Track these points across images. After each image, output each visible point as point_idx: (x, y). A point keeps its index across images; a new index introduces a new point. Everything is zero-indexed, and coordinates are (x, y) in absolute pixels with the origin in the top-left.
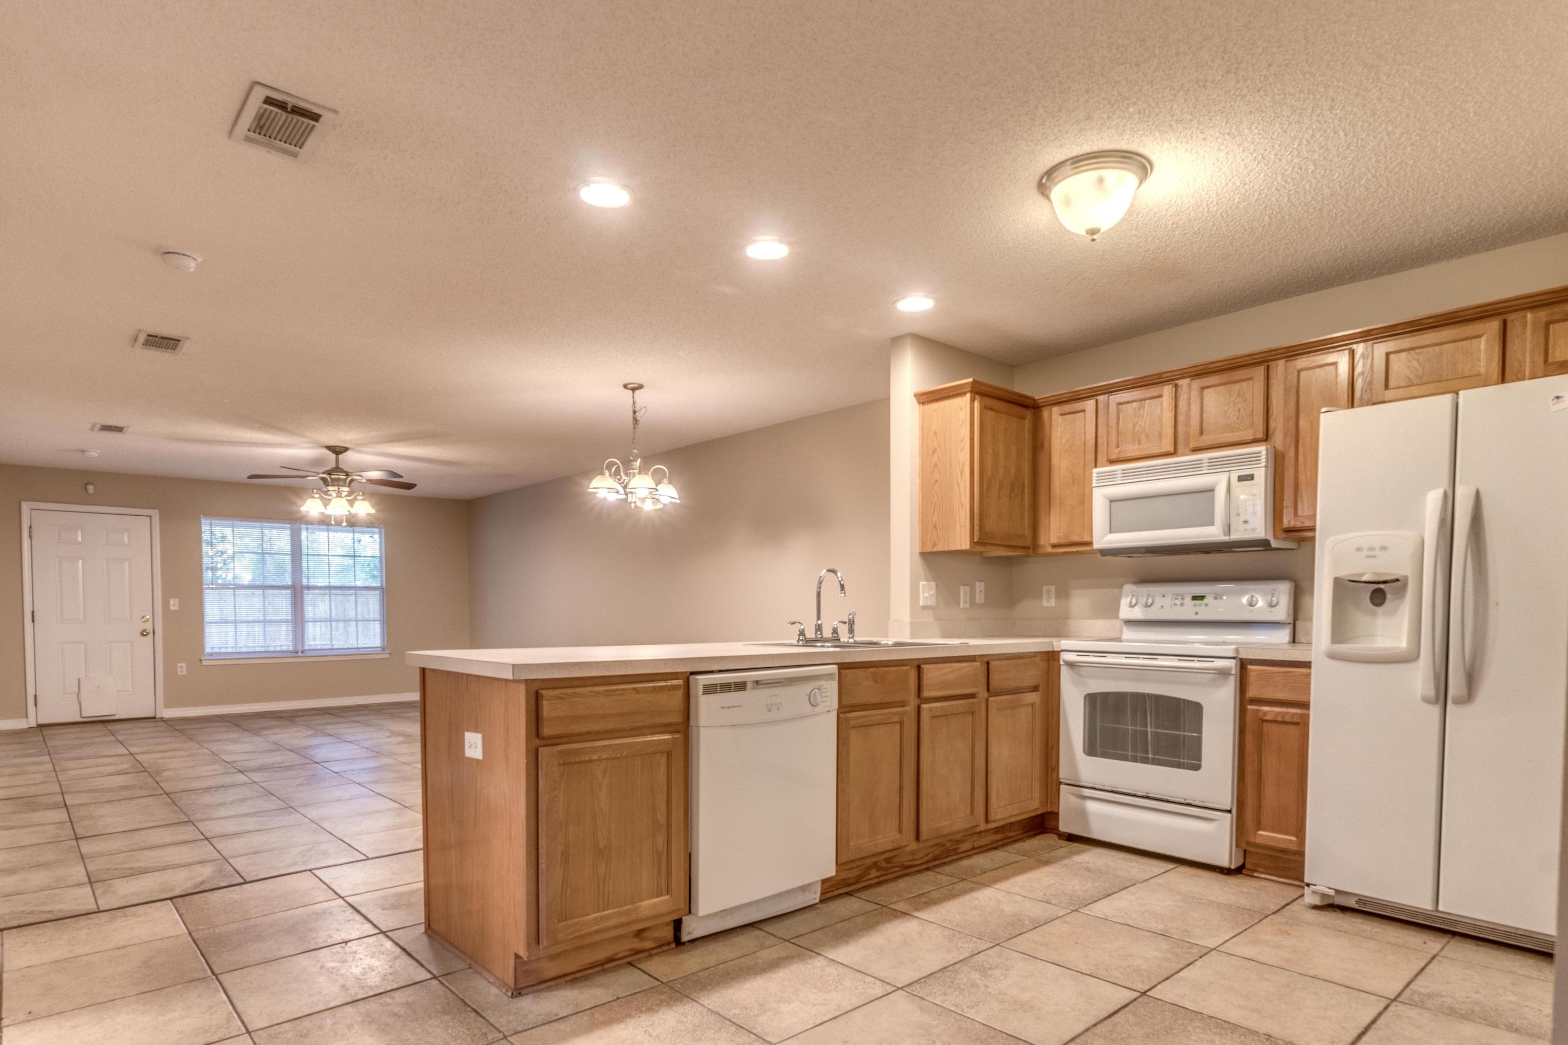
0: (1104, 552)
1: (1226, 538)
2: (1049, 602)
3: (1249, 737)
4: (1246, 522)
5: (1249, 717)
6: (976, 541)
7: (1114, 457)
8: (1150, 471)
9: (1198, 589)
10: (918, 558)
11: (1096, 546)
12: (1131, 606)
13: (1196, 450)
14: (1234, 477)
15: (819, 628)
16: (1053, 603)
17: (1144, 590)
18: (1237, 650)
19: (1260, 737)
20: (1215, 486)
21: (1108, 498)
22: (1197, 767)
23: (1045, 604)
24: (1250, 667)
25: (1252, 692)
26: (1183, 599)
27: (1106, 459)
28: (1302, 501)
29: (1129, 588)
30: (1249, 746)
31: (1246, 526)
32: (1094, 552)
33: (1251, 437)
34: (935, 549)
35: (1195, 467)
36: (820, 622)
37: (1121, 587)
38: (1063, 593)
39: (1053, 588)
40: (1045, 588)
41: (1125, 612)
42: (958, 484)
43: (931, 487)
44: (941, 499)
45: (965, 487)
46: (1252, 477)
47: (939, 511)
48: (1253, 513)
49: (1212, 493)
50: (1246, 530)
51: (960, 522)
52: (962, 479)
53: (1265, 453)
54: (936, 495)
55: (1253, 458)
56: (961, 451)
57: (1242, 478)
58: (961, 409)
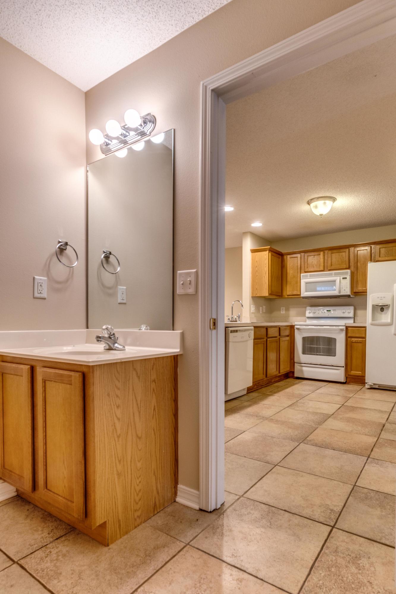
0: (303, 298)
1: (339, 294)
2: (283, 312)
3: (349, 347)
4: (344, 290)
5: (349, 341)
6: (270, 293)
7: (306, 271)
8: (318, 275)
9: (328, 308)
10: (251, 298)
11: (302, 296)
12: (310, 313)
13: (329, 270)
14: (341, 278)
15: (232, 318)
16: (284, 312)
17: (313, 308)
18: (345, 324)
19: (351, 346)
20: (336, 280)
22: (335, 356)
23: (282, 312)
24: (349, 328)
25: (349, 335)
26: (324, 311)
27: (304, 271)
28: (359, 285)
29: (308, 308)
30: (349, 349)
32: (301, 297)
33: (345, 267)
34: (257, 296)
35: (330, 275)
36: (233, 316)
37: (306, 308)
38: (287, 310)
39: (284, 308)
40: (282, 308)
41: (308, 315)
42: (264, 277)
43: (255, 277)
44: (259, 281)
45: (267, 278)
46: (346, 278)
47: (258, 284)
48: (347, 288)
49: (335, 282)
50: (345, 292)
51: (265, 288)
52: (265, 275)
53: (349, 272)
54: (257, 280)
55: (346, 273)
56: (265, 267)
57: (344, 278)
58: (265, 255)
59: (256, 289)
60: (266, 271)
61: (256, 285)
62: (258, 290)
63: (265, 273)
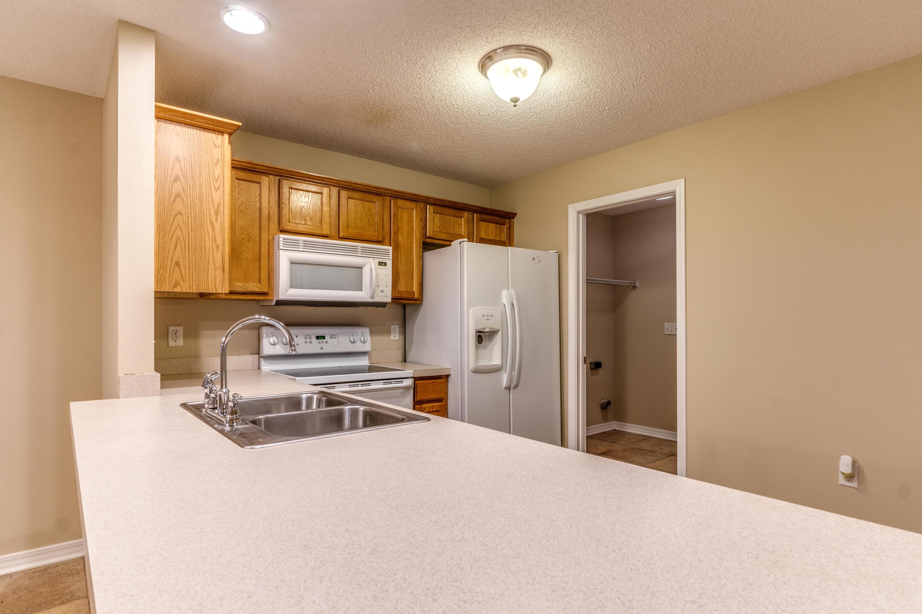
1: (371, 300)
4: (382, 291)
9: (320, 331)
20: (364, 266)
21: (289, 260)
26: (310, 338)
28: (400, 282)
31: (382, 294)
33: (376, 238)
41: (267, 349)
42: (212, 223)
43: (172, 218)
44: (187, 236)
45: (222, 229)
46: (385, 264)
47: (183, 248)
48: (386, 286)
49: (360, 269)
50: (382, 296)
51: (214, 264)
52: (217, 220)
53: (391, 251)
54: (178, 229)
55: (386, 252)
56: (217, 190)
57: (380, 264)
58: (216, 146)
59: (174, 263)
60: (218, 204)
61: (176, 248)
62: (182, 269)
63: (215, 212)
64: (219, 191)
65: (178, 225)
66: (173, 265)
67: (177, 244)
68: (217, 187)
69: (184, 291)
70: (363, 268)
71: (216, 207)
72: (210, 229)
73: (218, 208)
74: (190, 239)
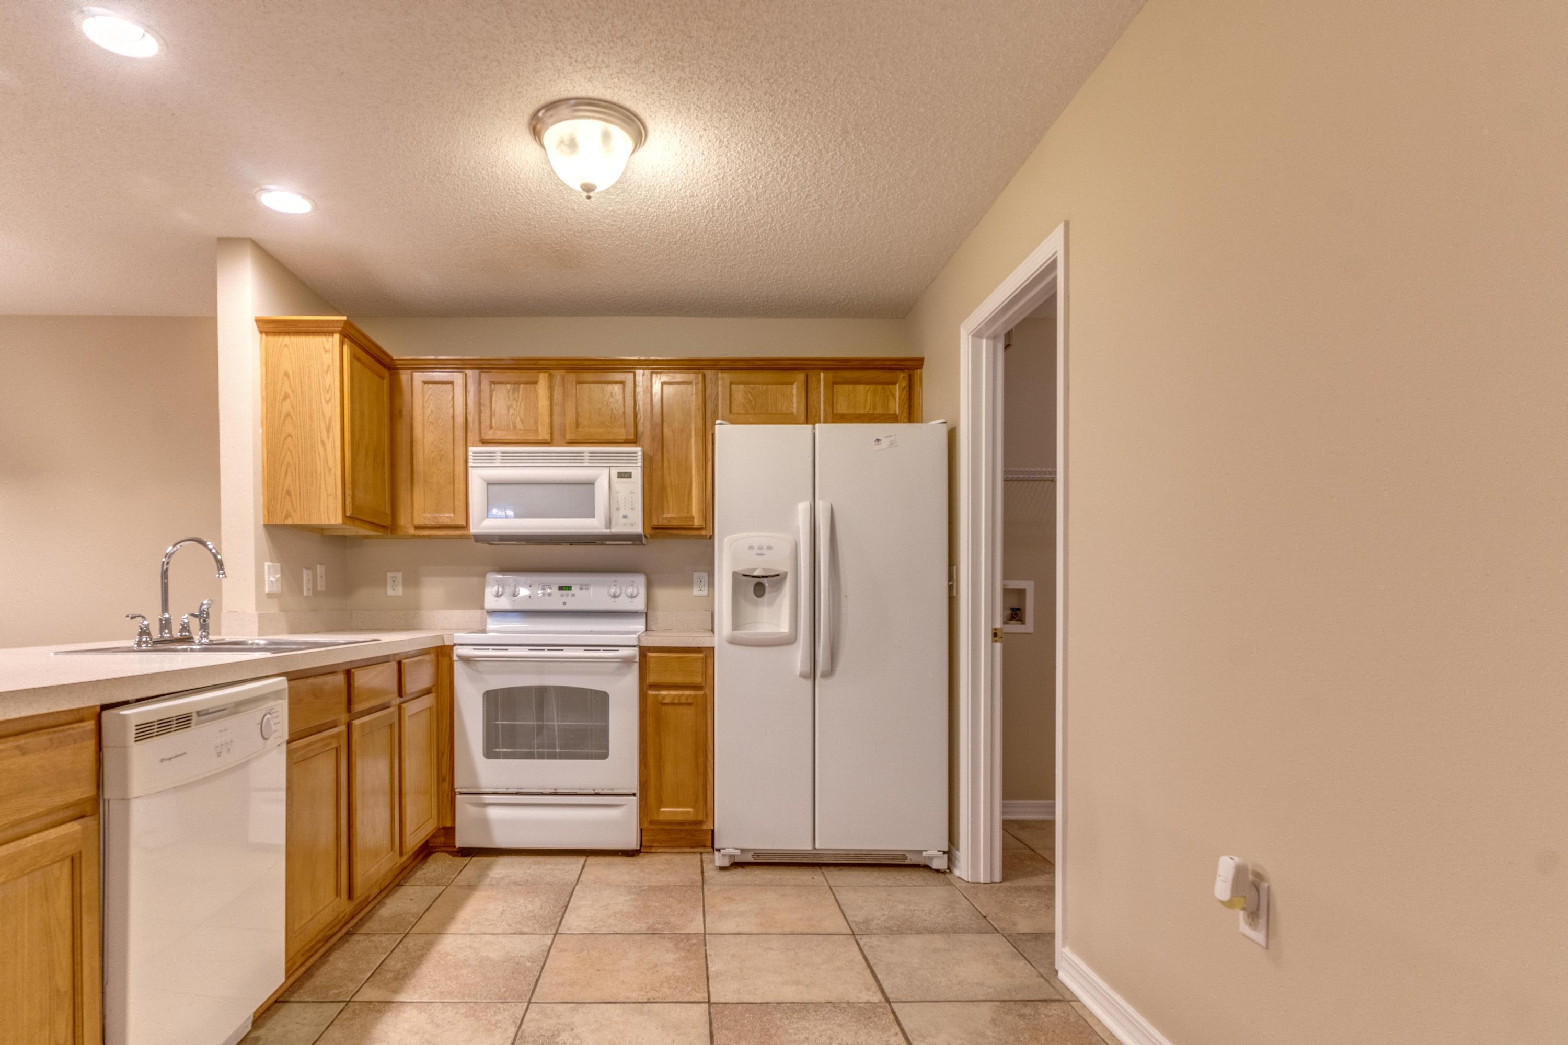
0: (479, 538)
1: (607, 531)
2: (395, 591)
3: (650, 720)
4: (625, 517)
5: (650, 701)
6: (348, 514)
7: (487, 437)
8: (532, 457)
9: (565, 579)
10: (262, 530)
11: (474, 529)
12: (498, 595)
13: (571, 443)
14: (614, 472)
15: (165, 624)
16: (400, 591)
17: (510, 578)
18: (639, 639)
19: (659, 718)
20: (595, 480)
21: (485, 481)
22: (604, 756)
23: (390, 592)
24: (650, 654)
25: (652, 678)
26: (549, 589)
27: (477, 438)
28: (668, 501)
29: (493, 577)
30: (650, 729)
31: (625, 521)
32: (467, 537)
33: (623, 437)
34: (289, 522)
35: (577, 459)
36: (167, 615)
37: (483, 575)
38: (412, 581)
39: (400, 575)
40: (390, 575)
41: (490, 602)
42: (323, 443)
43: (282, 441)
44: (297, 459)
45: (334, 447)
46: (629, 475)
47: (294, 473)
48: (632, 509)
49: (591, 486)
50: (625, 524)
51: (326, 490)
52: (328, 438)
53: (640, 454)
54: (289, 453)
55: (631, 458)
56: (327, 402)
57: (621, 475)
58: (326, 351)
59: (285, 491)
60: (330, 419)
61: (286, 475)
62: (293, 498)
63: (326, 428)
64: (330, 403)
65: (288, 449)
66: (284, 495)
67: (287, 470)
68: (328, 400)
69: (296, 523)
70: (595, 484)
71: (327, 423)
72: (321, 449)
73: (330, 423)
74: (301, 463)
